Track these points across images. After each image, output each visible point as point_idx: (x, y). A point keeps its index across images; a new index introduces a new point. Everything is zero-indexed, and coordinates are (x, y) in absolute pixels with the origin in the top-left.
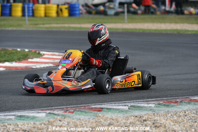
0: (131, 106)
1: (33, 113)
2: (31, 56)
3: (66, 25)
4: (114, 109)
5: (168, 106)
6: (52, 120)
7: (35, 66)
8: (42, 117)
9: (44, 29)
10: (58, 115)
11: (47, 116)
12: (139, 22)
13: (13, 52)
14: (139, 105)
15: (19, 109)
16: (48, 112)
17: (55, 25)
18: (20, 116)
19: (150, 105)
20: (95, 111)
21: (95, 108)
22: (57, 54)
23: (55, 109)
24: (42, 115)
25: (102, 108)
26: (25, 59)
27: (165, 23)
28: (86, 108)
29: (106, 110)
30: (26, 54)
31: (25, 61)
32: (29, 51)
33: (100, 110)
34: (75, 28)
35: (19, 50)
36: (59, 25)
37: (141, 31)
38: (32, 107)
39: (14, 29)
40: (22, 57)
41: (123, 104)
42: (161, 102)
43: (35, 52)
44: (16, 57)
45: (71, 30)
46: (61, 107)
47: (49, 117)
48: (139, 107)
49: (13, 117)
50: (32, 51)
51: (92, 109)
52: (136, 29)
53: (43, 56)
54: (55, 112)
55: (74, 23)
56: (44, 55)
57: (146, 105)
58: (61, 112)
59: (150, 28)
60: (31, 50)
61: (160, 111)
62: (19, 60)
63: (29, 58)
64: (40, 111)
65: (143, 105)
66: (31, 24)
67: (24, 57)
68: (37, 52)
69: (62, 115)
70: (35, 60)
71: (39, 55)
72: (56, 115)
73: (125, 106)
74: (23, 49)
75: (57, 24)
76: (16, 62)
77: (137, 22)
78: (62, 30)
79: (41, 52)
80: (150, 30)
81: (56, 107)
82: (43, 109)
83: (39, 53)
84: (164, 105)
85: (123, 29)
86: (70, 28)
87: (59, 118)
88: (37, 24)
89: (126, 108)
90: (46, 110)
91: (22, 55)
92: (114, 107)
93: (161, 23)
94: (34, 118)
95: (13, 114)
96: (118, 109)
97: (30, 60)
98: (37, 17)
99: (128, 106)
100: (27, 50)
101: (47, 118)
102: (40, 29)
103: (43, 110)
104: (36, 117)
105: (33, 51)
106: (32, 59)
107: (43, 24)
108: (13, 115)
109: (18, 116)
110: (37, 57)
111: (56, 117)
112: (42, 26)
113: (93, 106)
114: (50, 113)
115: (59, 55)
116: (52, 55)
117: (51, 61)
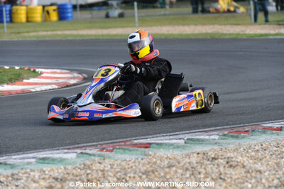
0: (188, 139)
1: (59, 153)
2: (25, 76)
3: (59, 33)
4: (166, 144)
5: (237, 137)
6: (88, 162)
8: (71, 158)
9: (34, 39)
10: (94, 155)
11: (78, 157)
12: (154, 25)
14: (197, 137)
16: (79, 151)
17: (45, 33)
18: (43, 159)
19: (213, 137)
20: (140, 147)
21: (141, 144)
23: (87, 146)
24: (71, 156)
25: (150, 144)
26: (18, 80)
28: (128, 143)
29: (155, 146)
30: (17, 73)
31: (20, 83)
32: (21, 68)
33: (148, 146)
34: (72, 35)
35: (6, 67)
36: (49, 33)
37: (163, 37)
38: (52, 146)
40: (13, 77)
41: (175, 137)
42: (226, 132)
43: (29, 69)
45: (70, 38)
48: (198, 140)
49: (33, 161)
50: (23, 68)
51: (136, 145)
53: (42, 75)
54: (88, 151)
55: (69, 30)
56: (42, 73)
57: (207, 137)
61: (229, 144)
62: (11, 81)
63: (23, 79)
64: (66, 151)
65: (202, 137)
66: (12, 33)
67: (17, 78)
68: (32, 70)
70: (32, 80)
71: (36, 75)
72: (90, 155)
73: (180, 139)
74: (11, 66)
75: (47, 31)
76: (8, 84)
77: (151, 26)
78: (58, 38)
79: (37, 70)
83: (34, 71)
84: (232, 136)
88: (19, 33)
89: (182, 142)
94: (61, 161)
95: (30, 155)
96: (172, 145)
97: (25, 81)
98: (17, 23)
99: (183, 139)
100: (17, 68)
101: (80, 159)
103: (69, 149)
104: (65, 159)
105: (26, 68)
106: (28, 79)
107: (28, 32)
108: (33, 158)
109: (40, 159)
111: (93, 157)
112: (26, 34)
113: (136, 141)
114: (82, 153)
115: (61, 73)
116: (52, 73)
117: (54, 81)
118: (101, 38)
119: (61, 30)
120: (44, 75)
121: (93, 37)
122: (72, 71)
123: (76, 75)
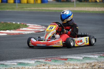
0: (84, 57)
1: (27, 61)
2: (21, 27)
3: (40, 8)
7: (24, 32)
10: (42, 62)
12: (83, 7)
13: (11, 24)
17: (34, 8)
21: (63, 58)
22: (36, 25)
26: (18, 28)
27: (97, 7)
30: (18, 25)
31: (18, 30)
32: (20, 24)
34: (46, 10)
35: (14, 23)
36: (36, 8)
37: (85, 12)
38: (25, 58)
39: (11, 10)
40: (16, 27)
41: (79, 56)
43: (24, 24)
44: (13, 27)
45: (44, 11)
47: (37, 64)
52: (81, 11)
53: (29, 27)
55: (44, 7)
56: (29, 26)
57: (93, 57)
59: (89, 10)
60: (21, 23)
62: (15, 29)
63: (20, 28)
64: (31, 60)
66: (19, 8)
67: (18, 27)
68: (25, 24)
69: (44, 62)
70: (24, 29)
72: (40, 62)
73: (81, 57)
74: (16, 22)
75: (35, 7)
76: (13, 30)
77: (81, 7)
78: (38, 11)
79: (27, 24)
80: (89, 11)
81: (40, 58)
83: (26, 25)
86: (43, 10)
88: (23, 8)
91: (16, 26)
93: (95, 7)
95: (15, 61)
96: (77, 59)
102: (25, 11)
105: (23, 24)
106: (22, 28)
107: (26, 8)
110: (25, 27)
112: (26, 9)
114: (37, 61)
115: (37, 26)
116: (33, 26)
117: (34, 30)
118: (57, 11)
119: (41, 7)
120: (30, 27)
121: (54, 11)
122: (42, 25)
123: (44, 27)
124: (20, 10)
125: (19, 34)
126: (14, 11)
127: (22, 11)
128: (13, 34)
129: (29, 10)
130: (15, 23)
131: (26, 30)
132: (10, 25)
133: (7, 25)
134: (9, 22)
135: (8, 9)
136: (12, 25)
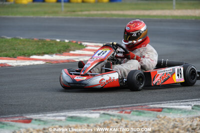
0: (195, 106)
1: (85, 113)
2: (72, 48)
3: (108, 12)
4: (175, 109)
6: (107, 121)
7: (77, 59)
8: (95, 118)
9: (84, 17)
10: (114, 116)
11: (101, 117)
13: (52, 43)
15: (69, 109)
16: (102, 112)
17: (95, 12)
18: (72, 117)
20: (154, 111)
21: (155, 108)
23: (108, 108)
24: (95, 115)
25: (162, 108)
26: (66, 51)
28: (144, 107)
29: (166, 110)
30: (66, 45)
31: (67, 53)
32: (69, 42)
33: (160, 110)
35: (58, 40)
36: (99, 12)
38: (82, 107)
39: (51, 16)
40: (62, 48)
41: (185, 103)
43: (77, 43)
44: (56, 49)
45: (115, 17)
46: (114, 107)
47: (104, 118)
49: (63, 118)
50: (72, 42)
51: (150, 109)
53: (86, 48)
54: (110, 112)
55: (116, 10)
56: (86, 46)
58: (116, 112)
60: (71, 40)
62: (60, 52)
63: (70, 50)
64: (92, 111)
66: (68, 11)
67: (65, 49)
68: (79, 43)
69: (118, 116)
70: (77, 52)
71: (82, 47)
72: (110, 115)
73: (188, 105)
74: (62, 39)
76: (56, 54)
78: (104, 17)
79: (83, 43)
81: (109, 107)
82: (94, 108)
83: (81, 44)
85: (172, 16)
86: (112, 15)
87: (115, 119)
89: (190, 107)
90: (99, 110)
91: (63, 46)
92: (176, 107)
94: (86, 119)
95: (62, 114)
96: (180, 110)
97: (72, 52)
98: (73, 3)
99: (191, 105)
100: (67, 41)
101: (102, 119)
103: (95, 110)
104: (89, 118)
105: (74, 42)
106: (74, 51)
107: (81, 11)
108: (63, 116)
109: (69, 117)
110: (79, 49)
111: (112, 118)
112: (80, 13)
113: (151, 106)
114: (104, 114)
116: (95, 46)
120: (88, 48)
124: (69, 16)
125: (68, 61)
126: (58, 18)
127: (73, 17)
128: (57, 61)
129: (85, 15)
130: (60, 41)
131: (81, 53)
132: (50, 44)
133: (45, 44)
134: (48, 40)
135: (45, 13)
136: (54, 45)
